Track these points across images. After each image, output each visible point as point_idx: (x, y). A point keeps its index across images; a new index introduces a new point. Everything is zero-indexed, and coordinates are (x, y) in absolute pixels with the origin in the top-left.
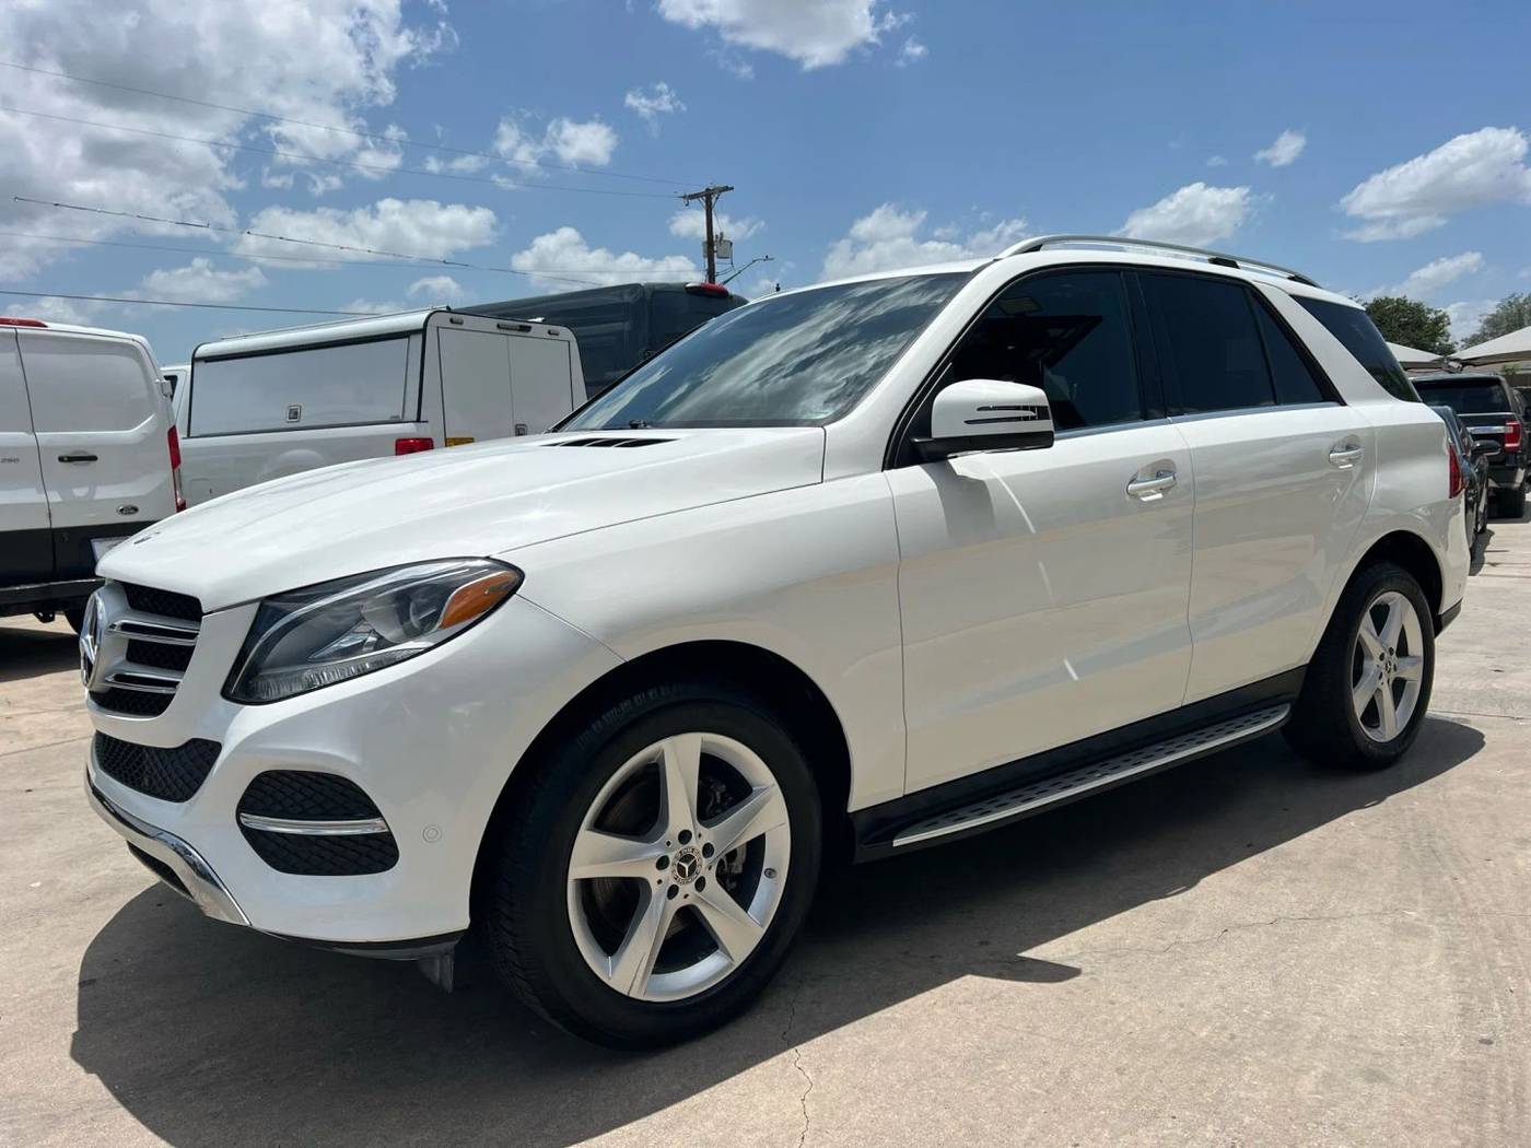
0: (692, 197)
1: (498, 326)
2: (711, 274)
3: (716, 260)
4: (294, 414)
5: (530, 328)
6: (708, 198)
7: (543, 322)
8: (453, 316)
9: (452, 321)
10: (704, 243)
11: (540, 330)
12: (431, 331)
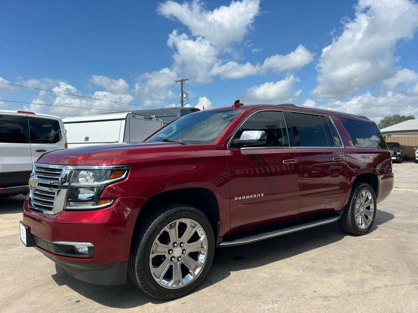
0: (177, 81)
1: (144, 118)
2: (182, 102)
3: (184, 98)
4: (87, 139)
5: (152, 118)
6: (182, 82)
7: (155, 117)
8: (133, 115)
9: (133, 116)
11: (154, 119)
12: (128, 119)
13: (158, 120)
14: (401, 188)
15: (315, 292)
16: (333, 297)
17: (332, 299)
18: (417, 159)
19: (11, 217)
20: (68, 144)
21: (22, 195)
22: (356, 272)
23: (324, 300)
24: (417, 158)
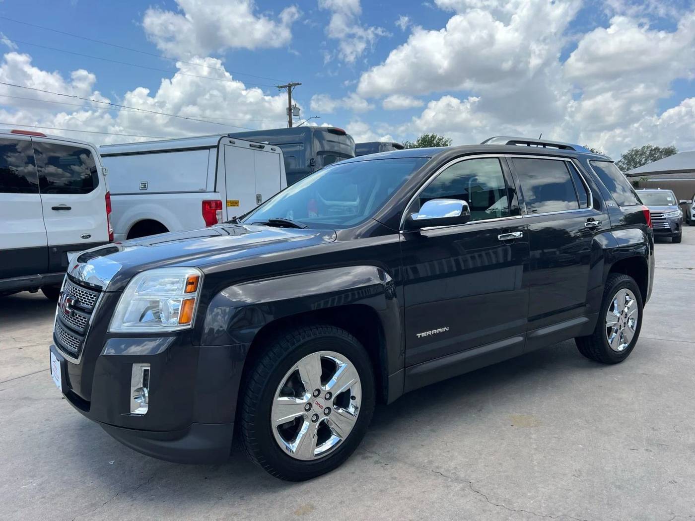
0: (282, 87)
1: (250, 145)
2: (290, 123)
3: (293, 117)
4: (145, 186)
5: (263, 146)
6: (289, 88)
7: (269, 144)
8: (231, 139)
9: (230, 141)
10: (287, 108)
11: (268, 148)
12: (221, 146)
13: (275, 150)
18: (693, 219)
19: (11, 337)
20: (111, 196)
21: (28, 292)
24: (693, 217)
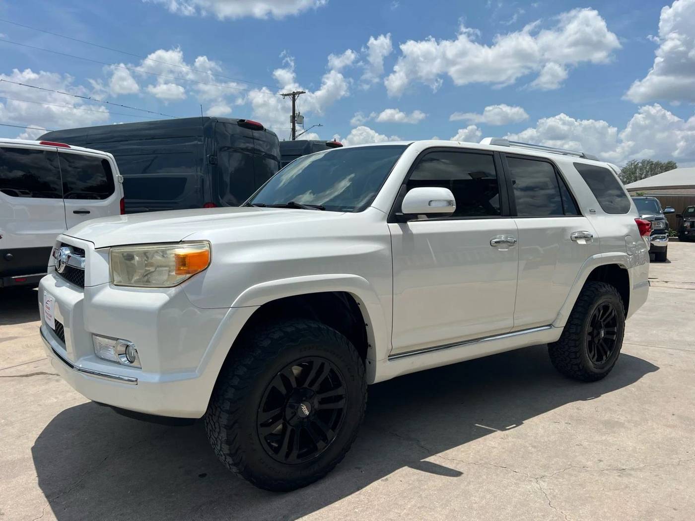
0: (286, 95)
2: (294, 130)
3: (296, 125)
6: (294, 96)
10: (291, 116)
14: (674, 282)
15: (600, 461)
16: (632, 469)
17: (632, 472)
22: (654, 426)
23: (622, 475)
